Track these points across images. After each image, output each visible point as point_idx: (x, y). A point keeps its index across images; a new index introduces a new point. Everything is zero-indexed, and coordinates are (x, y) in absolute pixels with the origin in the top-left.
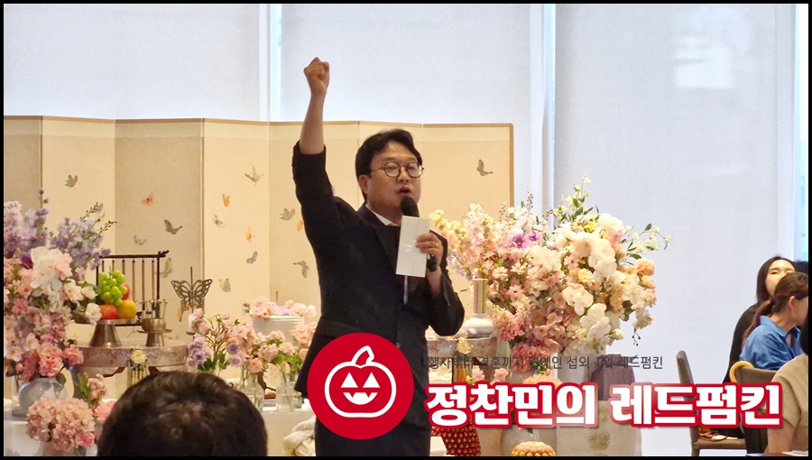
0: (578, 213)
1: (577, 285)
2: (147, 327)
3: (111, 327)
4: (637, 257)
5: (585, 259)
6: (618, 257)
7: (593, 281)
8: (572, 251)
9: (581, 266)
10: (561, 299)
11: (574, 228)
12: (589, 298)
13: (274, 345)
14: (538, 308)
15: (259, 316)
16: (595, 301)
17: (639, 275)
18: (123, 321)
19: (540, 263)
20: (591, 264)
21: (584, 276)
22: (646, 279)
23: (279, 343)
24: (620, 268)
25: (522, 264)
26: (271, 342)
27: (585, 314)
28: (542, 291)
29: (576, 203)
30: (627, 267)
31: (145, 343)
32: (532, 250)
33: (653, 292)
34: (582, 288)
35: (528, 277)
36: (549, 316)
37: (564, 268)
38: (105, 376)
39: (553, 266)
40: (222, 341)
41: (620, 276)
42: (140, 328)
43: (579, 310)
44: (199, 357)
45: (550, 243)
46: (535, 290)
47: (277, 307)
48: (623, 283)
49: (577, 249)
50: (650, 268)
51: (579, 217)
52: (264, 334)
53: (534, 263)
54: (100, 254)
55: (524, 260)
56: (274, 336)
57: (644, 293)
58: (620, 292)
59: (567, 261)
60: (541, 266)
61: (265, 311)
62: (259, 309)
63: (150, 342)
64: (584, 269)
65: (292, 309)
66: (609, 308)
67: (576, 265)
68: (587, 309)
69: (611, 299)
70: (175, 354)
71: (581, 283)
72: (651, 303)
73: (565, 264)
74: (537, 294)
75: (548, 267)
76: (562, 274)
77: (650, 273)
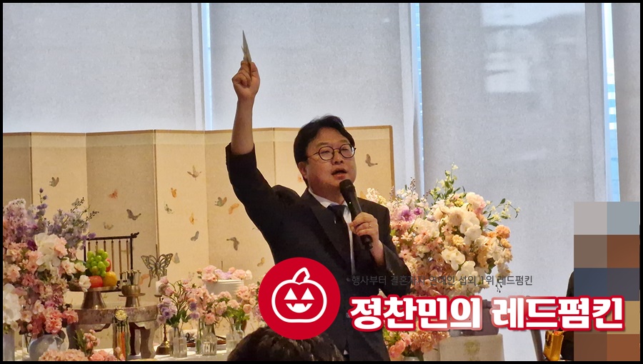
0: (450, 192)
1: (451, 247)
2: (126, 292)
3: (98, 294)
4: (495, 225)
5: (457, 227)
6: (482, 224)
7: (464, 244)
8: (447, 222)
9: (454, 233)
10: (440, 259)
11: (447, 203)
12: (461, 258)
13: (224, 302)
14: (422, 266)
15: (210, 281)
16: (466, 260)
17: (499, 238)
18: (107, 288)
19: (423, 231)
20: (462, 231)
21: (457, 241)
22: (504, 241)
23: (227, 301)
24: (484, 234)
25: (409, 233)
26: (221, 300)
27: (459, 269)
28: (425, 254)
29: (447, 184)
30: (488, 232)
31: (125, 304)
32: (416, 222)
33: (510, 250)
34: (456, 249)
35: (414, 243)
36: (432, 273)
37: (442, 235)
38: (96, 331)
39: (434, 234)
40: (183, 301)
41: (485, 240)
42: (121, 293)
43: (454, 267)
44: (167, 314)
45: (429, 216)
46: (420, 252)
47: (223, 273)
48: (486, 244)
49: (450, 220)
50: (506, 232)
51: (450, 196)
52: (215, 294)
53: (418, 232)
54: (88, 237)
55: (410, 230)
56: (223, 295)
57: (504, 252)
58: (485, 251)
59: (444, 229)
60: (424, 234)
61: (214, 276)
62: (209, 275)
63: (129, 303)
64: (457, 236)
65: (234, 274)
66: (477, 265)
67: (450, 232)
68: (460, 266)
69: (478, 257)
70: (148, 312)
71: (455, 246)
72: (508, 259)
73: (442, 232)
74: (422, 256)
75: (430, 235)
76: (440, 240)
77: (507, 236)
